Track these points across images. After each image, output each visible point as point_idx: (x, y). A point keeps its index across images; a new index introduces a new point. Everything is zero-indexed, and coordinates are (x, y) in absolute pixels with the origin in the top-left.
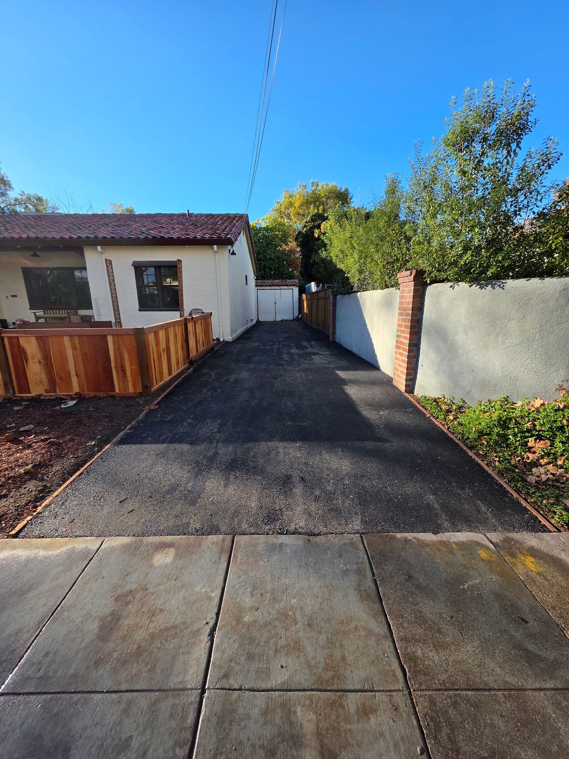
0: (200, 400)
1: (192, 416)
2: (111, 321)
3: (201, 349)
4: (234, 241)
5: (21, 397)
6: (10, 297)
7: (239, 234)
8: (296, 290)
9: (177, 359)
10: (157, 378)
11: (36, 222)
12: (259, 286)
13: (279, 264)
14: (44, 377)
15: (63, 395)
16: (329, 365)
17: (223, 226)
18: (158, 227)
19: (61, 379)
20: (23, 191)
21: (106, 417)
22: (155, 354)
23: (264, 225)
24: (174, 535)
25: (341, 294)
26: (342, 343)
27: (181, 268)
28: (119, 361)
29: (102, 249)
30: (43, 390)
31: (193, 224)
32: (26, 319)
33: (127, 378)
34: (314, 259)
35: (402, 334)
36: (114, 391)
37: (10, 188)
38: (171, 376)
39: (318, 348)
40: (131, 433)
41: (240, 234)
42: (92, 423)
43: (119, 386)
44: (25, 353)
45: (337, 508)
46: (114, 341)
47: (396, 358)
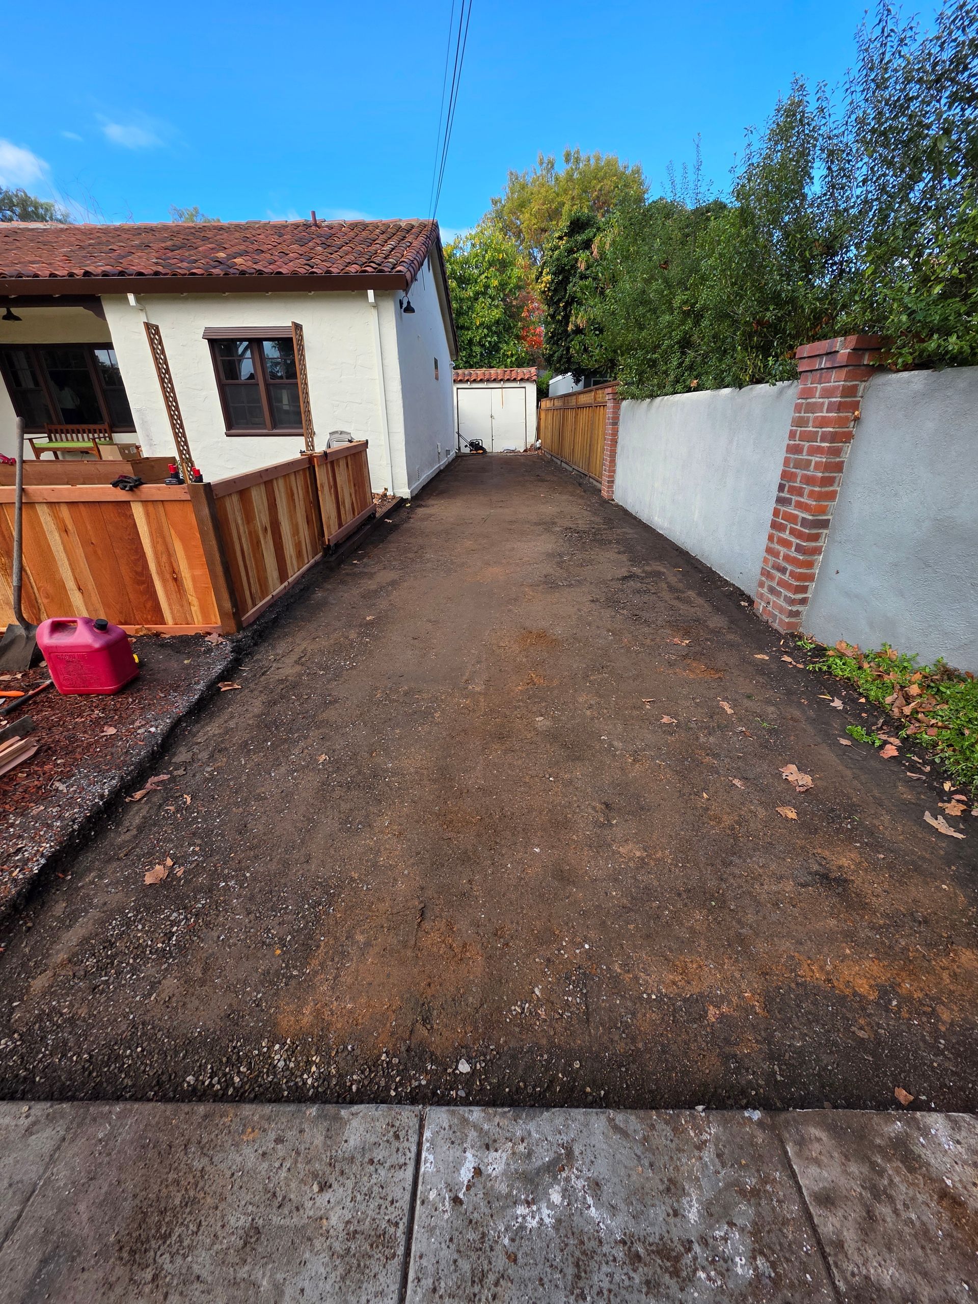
2: (173, 458)
3: (349, 520)
4: (410, 281)
8: (532, 389)
9: (298, 545)
10: (253, 590)
12: (461, 381)
17: (387, 248)
18: (251, 250)
19: (48, 596)
22: (243, 540)
23: (469, 250)
25: (633, 396)
26: (629, 507)
27: (302, 342)
28: (164, 559)
29: (138, 300)
31: (323, 243)
33: (186, 596)
35: (793, 497)
36: (162, 622)
38: (286, 584)
41: (422, 264)
43: (172, 613)
46: (147, 515)
47: (769, 550)
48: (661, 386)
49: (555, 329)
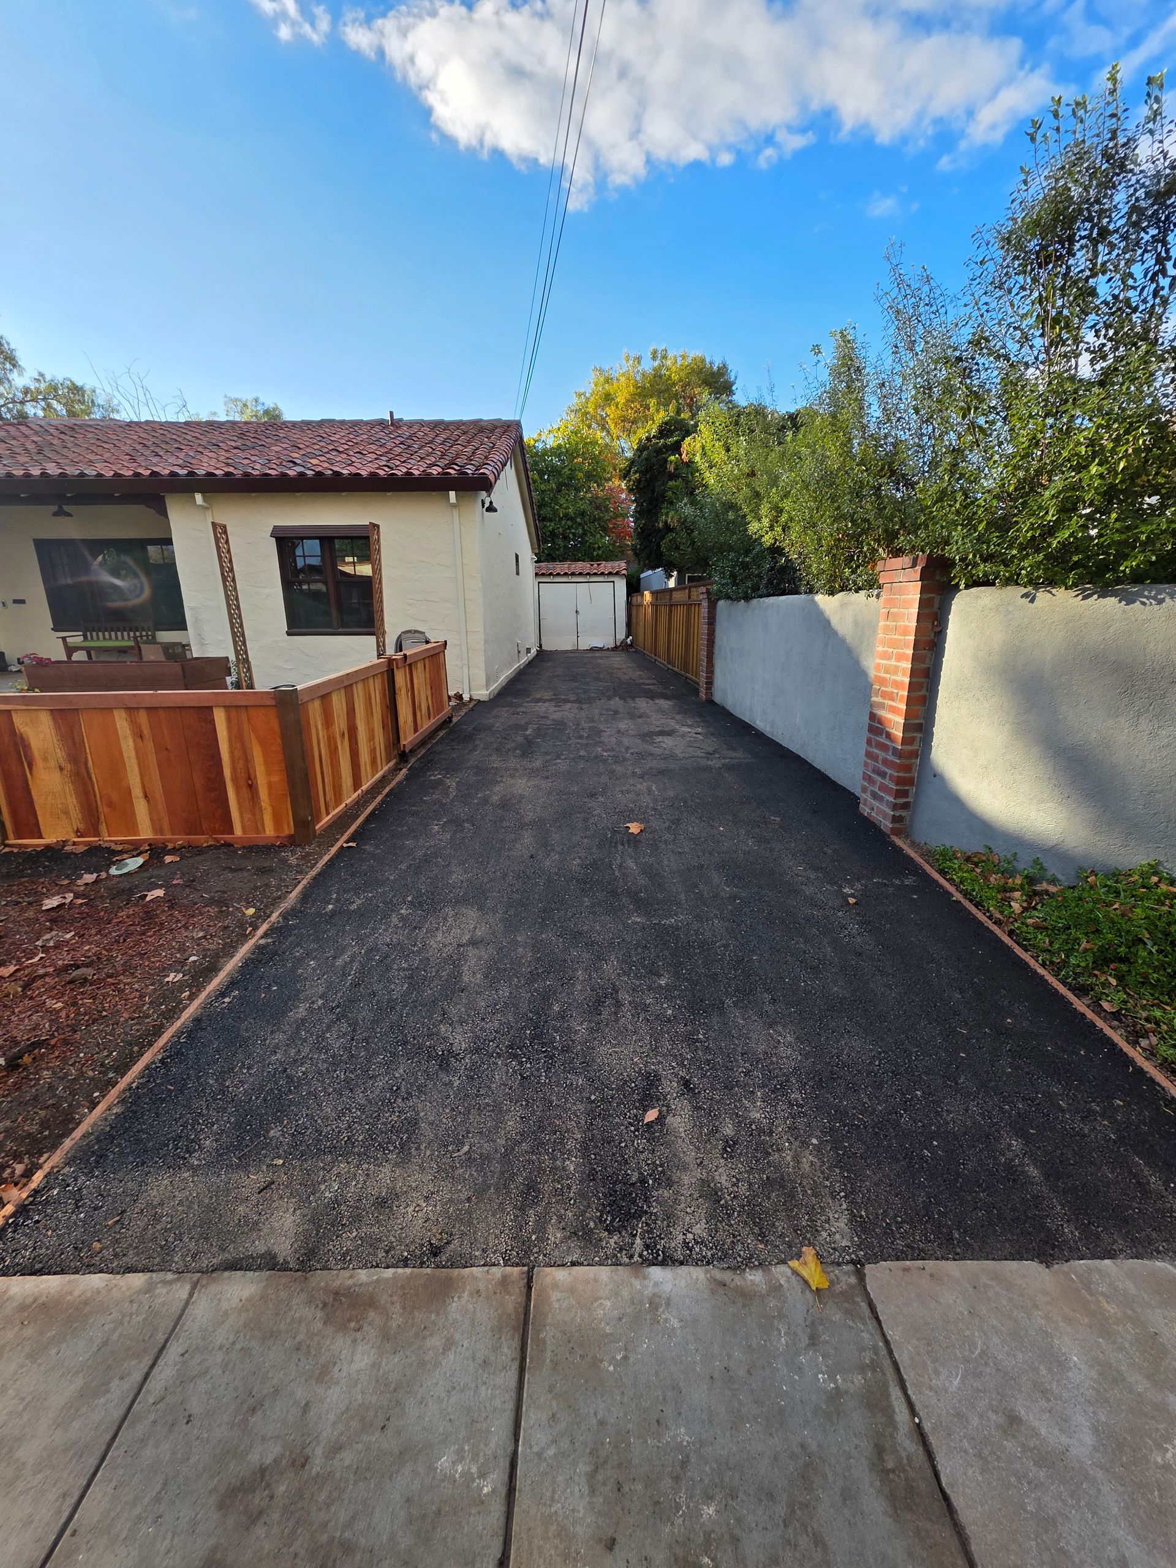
0: (425, 855)
1: (409, 899)
2: (227, 658)
3: (426, 725)
4: (493, 480)
5: (20, 846)
6: (10, 603)
7: (504, 465)
8: (621, 585)
9: (373, 751)
10: (328, 798)
11: (63, 441)
12: (543, 574)
13: (583, 528)
14: (72, 802)
15: (116, 842)
16: (710, 762)
17: (469, 449)
18: (327, 450)
19: (110, 804)
20: (43, 371)
21: (211, 902)
22: (322, 745)
23: (551, 442)
24: (377, 1266)
25: (728, 597)
26: (729, 707)
27: (379, 540)
28: (241, 765)
29: (204, 500)
30: (70, 830)
31: (402, 443)
32: (44, 654)
33: (259, 803)
34: (666, 522)
35: (886, 702)
36: (231, 832)
37: (14, 366)
38: (359, 791)
39: (678, 717)
40: (268, 944)
42: (178, 921)
43: (242, 822)
44: (26, 747)
45: (782, 1179)
46: (229, 720)
47: (868, 755)
48: (756, 588)
49: (644, 525)
